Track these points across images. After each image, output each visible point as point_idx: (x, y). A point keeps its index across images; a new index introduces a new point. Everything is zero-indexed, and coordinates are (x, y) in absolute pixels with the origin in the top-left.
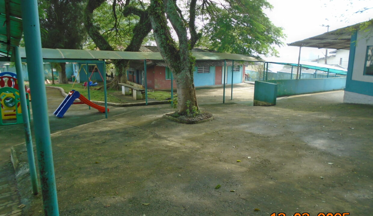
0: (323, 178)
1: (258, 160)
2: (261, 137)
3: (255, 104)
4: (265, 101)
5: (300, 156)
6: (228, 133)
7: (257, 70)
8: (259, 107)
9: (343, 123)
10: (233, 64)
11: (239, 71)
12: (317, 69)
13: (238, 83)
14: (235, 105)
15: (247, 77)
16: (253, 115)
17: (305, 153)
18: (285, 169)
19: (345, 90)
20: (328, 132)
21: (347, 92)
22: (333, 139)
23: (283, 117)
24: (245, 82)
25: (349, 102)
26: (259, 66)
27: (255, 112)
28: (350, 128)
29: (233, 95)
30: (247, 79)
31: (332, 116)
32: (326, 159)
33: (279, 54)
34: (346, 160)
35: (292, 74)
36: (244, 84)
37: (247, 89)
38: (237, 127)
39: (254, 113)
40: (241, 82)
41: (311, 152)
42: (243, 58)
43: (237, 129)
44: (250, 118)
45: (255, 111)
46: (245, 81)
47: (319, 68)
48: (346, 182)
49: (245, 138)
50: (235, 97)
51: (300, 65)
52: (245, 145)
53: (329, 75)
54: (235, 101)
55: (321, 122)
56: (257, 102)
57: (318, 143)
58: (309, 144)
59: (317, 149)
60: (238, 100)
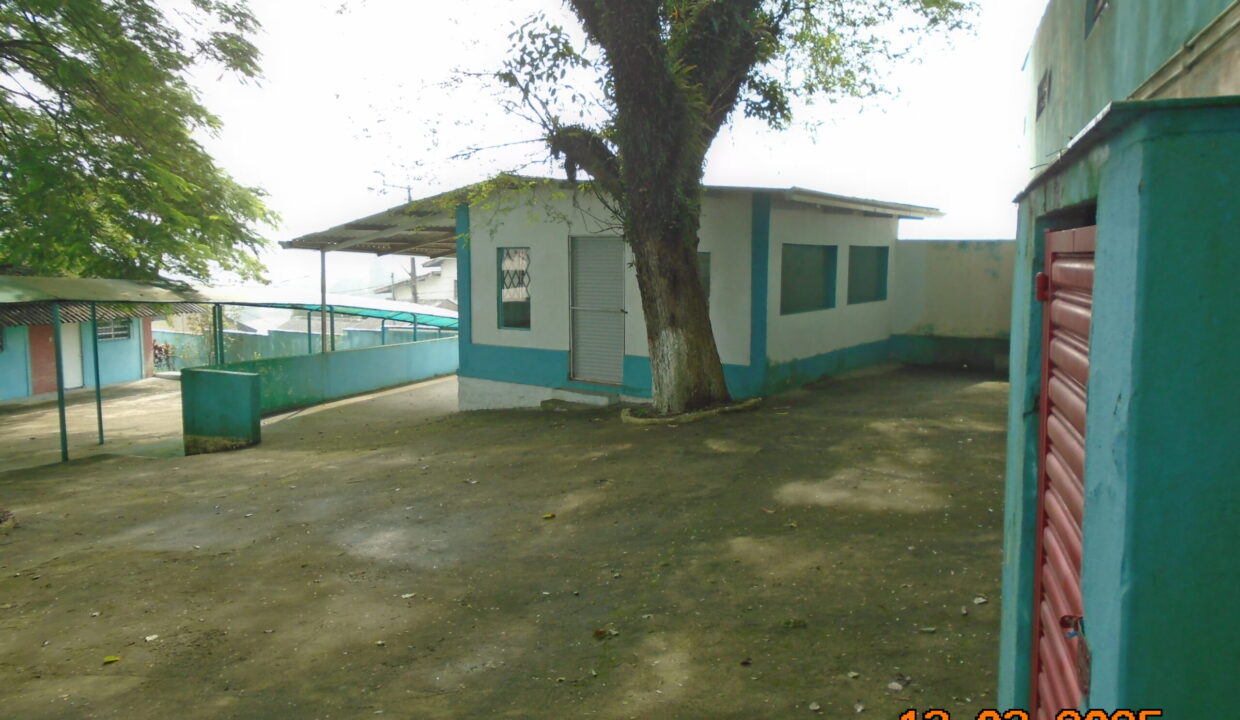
0: (383, 645)
1: (184, 640)
2: (198, 558)
3: (192, 450)
4: (224, 433)
5: (323, 595)
6: (77, 567)
7: (199, 328)
8: (206, 456)
9: (451, 470)
10: (94, 315)
11: (128, 335)
12: (385, 316)
13: (132, 381)
14: (111, 461)
15: (163, 355)
16: (176, 488)
17: (339, 580)
18: (272, 647)
19: (460, 372)
20: (409, 505)
21: (466, 380)
22: (420, 522)
23: (279, 479)
24: (154, 376)
25: (474, 407)
26: (203, 316)
27: (186, 477)
28: (466, 482)
29: (105, 427)
30: (164, 362)
31: (423, 456)
32: (398, 587)
33: (267, 271)
34: (449, 576)
35: (310, 334)
36: (154, 383)
37: (165, 399)
38: (111, 540)
39: (181, 482)
40: (141, 377)
41: (357, 575)
42: (127, 291)
43: (111, 547)
44: (166, 501)
45: (184, 472)
46: (154, 373)
47: (390, 315)
48: (443, 639)
49: (140, 573)
50: (115, 433)
51: (328, 309)
52: (138, 599)
53: (418, 331)
54: (113, 446)
55: (390, 477)
56: (195, 441)
57: (378, 542)
58: (352, 552)
59: (372, 563)
60: (129, 442)
